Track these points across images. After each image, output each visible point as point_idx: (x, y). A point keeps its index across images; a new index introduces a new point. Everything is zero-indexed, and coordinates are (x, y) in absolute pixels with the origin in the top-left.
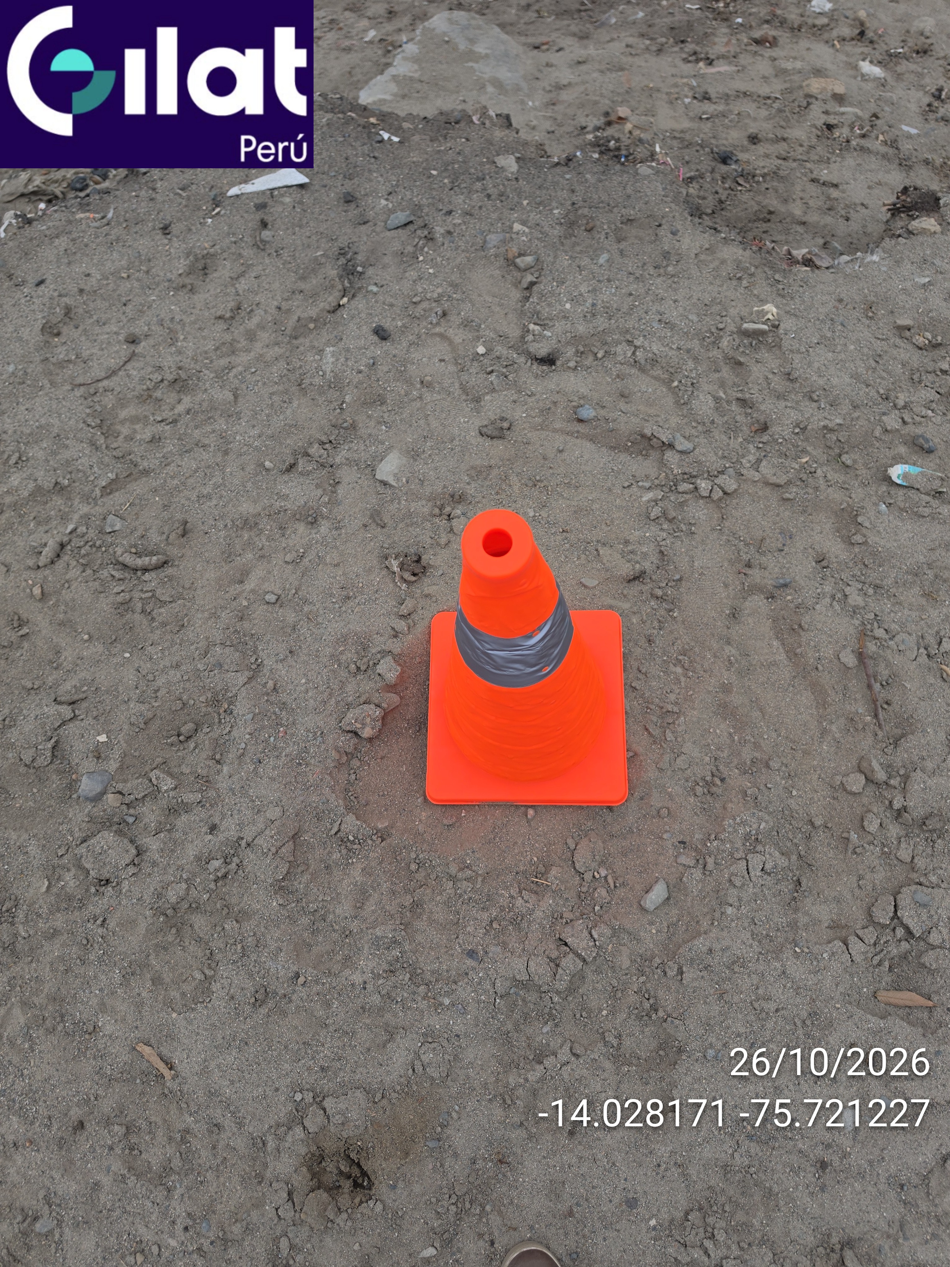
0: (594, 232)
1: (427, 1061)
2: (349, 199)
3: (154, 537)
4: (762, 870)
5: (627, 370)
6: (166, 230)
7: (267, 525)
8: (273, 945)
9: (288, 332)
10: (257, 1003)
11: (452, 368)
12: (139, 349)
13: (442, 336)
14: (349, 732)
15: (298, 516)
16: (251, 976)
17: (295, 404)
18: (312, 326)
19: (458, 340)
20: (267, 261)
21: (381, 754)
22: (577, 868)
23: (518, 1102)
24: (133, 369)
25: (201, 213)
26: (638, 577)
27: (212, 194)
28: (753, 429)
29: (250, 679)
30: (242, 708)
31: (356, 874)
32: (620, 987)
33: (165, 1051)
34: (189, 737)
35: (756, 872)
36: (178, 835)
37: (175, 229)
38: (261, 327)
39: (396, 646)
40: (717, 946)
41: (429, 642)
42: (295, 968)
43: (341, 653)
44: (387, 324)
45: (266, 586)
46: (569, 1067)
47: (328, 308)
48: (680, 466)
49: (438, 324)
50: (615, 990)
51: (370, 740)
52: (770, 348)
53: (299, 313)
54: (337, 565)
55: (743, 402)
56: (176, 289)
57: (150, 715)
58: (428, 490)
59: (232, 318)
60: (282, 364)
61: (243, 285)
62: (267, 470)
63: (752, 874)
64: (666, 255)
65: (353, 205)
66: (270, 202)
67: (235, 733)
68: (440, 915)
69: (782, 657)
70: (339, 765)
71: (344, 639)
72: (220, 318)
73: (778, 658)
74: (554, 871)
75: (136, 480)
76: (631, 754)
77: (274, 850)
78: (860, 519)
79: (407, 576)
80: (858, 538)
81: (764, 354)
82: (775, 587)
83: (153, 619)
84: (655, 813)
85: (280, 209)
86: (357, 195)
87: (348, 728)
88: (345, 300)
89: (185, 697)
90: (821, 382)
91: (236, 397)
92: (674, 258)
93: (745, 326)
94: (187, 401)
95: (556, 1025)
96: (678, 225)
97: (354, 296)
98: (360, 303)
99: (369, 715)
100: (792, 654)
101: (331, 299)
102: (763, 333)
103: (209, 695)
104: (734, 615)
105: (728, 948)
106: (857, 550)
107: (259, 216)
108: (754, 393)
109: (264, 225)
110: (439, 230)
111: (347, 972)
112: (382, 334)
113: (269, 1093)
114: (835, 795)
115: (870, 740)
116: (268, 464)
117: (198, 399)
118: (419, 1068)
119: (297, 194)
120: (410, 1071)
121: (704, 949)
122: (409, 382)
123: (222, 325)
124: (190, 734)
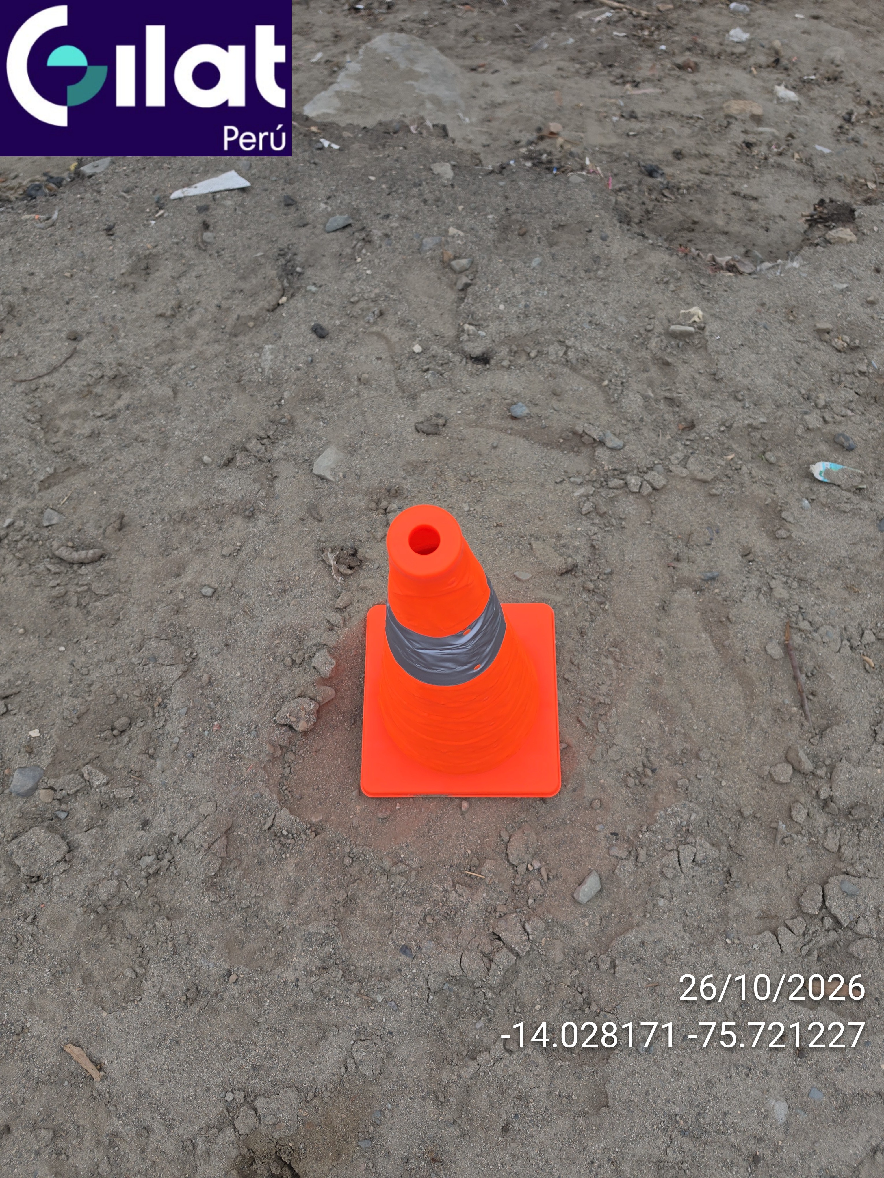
0: (527, 237)
1: (360, 1058)
2: (289, 203)
3: (91, 531)
4: (693, 861)
5: (559, 369)
6: (109, 231)
7: (205, 520)
8: (205, 944)
9: (228, 330)
10: (189, 1002)
11: (388, 366)
12: (81, 346)
13: (379, 335)
14: (283, 725)
15: (235, 510)
16: (182, 974)
17: (234, 399)
18: (251, 324)
19: (394, 339)
20: (208, 261)
21: (316, 747)
22: (511, 860)
23: (451, 1099)
24: (75, 366)
25: (145, 216)
26: (570, 571)
27: (156, 197)
28: (681, 427)
29: (185, 673)
30: (176, 702)
31: (290, 869)
32: (554, 981)
33: (94, 1052)
34: (123, 732)
35: (687, 864)
36: (110, 831)
37: (119, 230)
38: (202, 324)
39: (332, 640)
40: (649, 939)
41: (364, 634)
42: (226, 966)
43: (277, 646)
44: (325, 323)
45: (203, 580)
46: (501, 1064)
47: (267, 306)
48: (610, 463)
49: (375, 323)
50: (548, 983)
51: (305, 733)
52: (697, 350)
53: (238, 311)
54: (273, 559)
55: (670, 401)
56: (118, 288)
57: (83, 709)
58: (365, 485)
59: (173, 316)
60: (222, 361)
61: (184, 284)
62: (206, 465)
63: (683, 865)
64: (596, 259)
65: (293, 209)
66: (212, 205)
67: (169, 727)
68: (373, 910)
69: (710, 649)
70: (273, 759)
71: (280, 632)
72: (161, 315)
73: (706, 649)
74: (488, 864)
75: (74, 474)
76: (564, 746)
77: (206, 846)
78: (784, 515)
79: (343, 569)
80: (783, 533)
81: (691, 355)
82: (703, 580)
83: (88, 613)
84: (587, 804)
85: (221, 212)
86: (298, 198)
87: (282, 722)
88: (284, 299)
89: (119, 691)
90: (746, 382)
91: (175, 393)
92: (603, 263)
93: (673, 327)
94: (127, 396)
95: (490, 1021)
96: (608, 231)
97: (293, 295)
98: (299, 302)
99: (304, 709)
100: (720, 646)
101: (271, 298)
102: (689, 334)
103: (144, 689)
104: (664, 608)
105: (660, 940)
106: (781, 544)
107: (201, 218)
108: (681, 393)
109: (206, 226)
110: (377, 233)
111: (279, 970)
112: (320, 332)
113: (200, 1093)
114: (764, 785)
115: (796, 730)
116: (206, 459)
117: (137, 394)
118: (351, 1066)
119: (238, 198)
120: (343, 1069)
121: (637, 942)
122: (346, 379)
123: (162, 323)
124: (124, 728)
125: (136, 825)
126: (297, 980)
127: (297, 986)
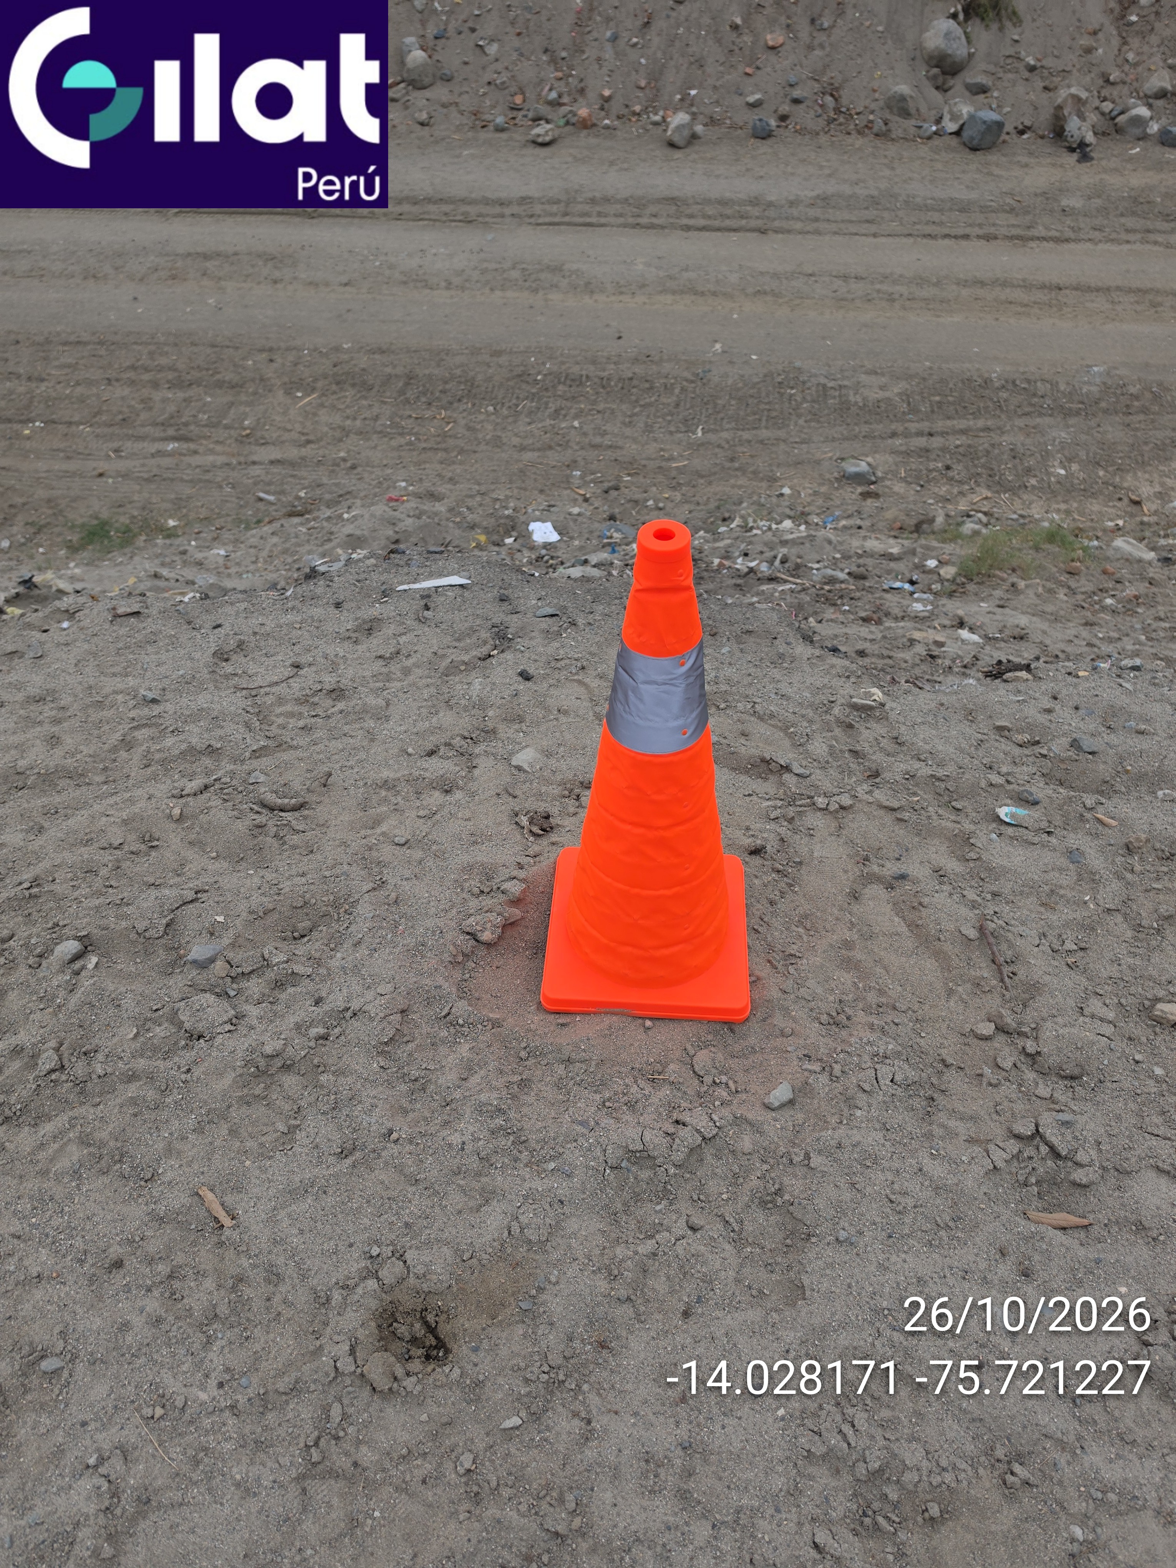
0: (717, 637)
1: (526, 1221)
2: (503, 599)
3: (296, 787)
4: (892, 1081)
5: (745, 717)
6: (338, 605)
7: (405, 788)
9: (440, 670)
10: (343, 1154)
11: (587, 704)
12: (301, 672)
13: (580, 682)
14: (468, 933)
15: (434, 785)
16: (340, 1128)
17: (441, 714)
18: (463, 668)
19: (593, 685)
20: (427, 629)
21: (496, 963)
22: (696, 1070)
23: (626, 1273)
24: (295, 684)
25: (371, 600)
26: (756, 852)
27: (383, 588)
28: (866, 774)
29: (374, 889)
30: (364, 909)
31: (464, 1050)
32: (742, 1174)
33: (229, 1199)
34: (304, 934)
35: (885, 1082)
37: (346, 605)
38: (417, 665)
40: (846, 1142)
41: (553, 875)
42: (389, 1125)
43: (465, 880)
44: (531, 671)
45: (397, 832)
46: (684, 1241)
47: (479, 655)
48: (797, 787)
49: (576, 674)
50: (736, 1176)
51: (489, 945)
52: (879, 720)
53: (453, 657)
54: (469, 820)
55: (855, 753)
56: (344, 639)
57: (271, 906)
58: (559, 777)
59: (391, 658)
60: (433, 690)
61: (403, 639)
62: (410, 755)
63: (882, 1082)
64: (781, 656)
65: (506, 603)
66: (434, 595)
67: (353, 928)
68: (550, 1093)
69: (903, 929)
70: (454, 963)
71: (469, 868)
72: (380, 657)
73: (899, 930)
74: (672, 1066)
75: (284, 751)
76: (753, 979)
78: (972, 841)
79: (536, 829)
80: (973, 855)
81: (873, 724)
82: (895, 878)
83: (284, 843)
84: (778, 1033)
85: (443, 599)
86: (511, 597)
87: (468, 929)
88: (495, 652)
89: (308, 896)
90: (927, 747)
91: (388, 705)
92: (788, 660)
93: (854, 700)
94: (341, 705)
95: (671, 1204)
96: (792, 640)
97: (503, 651)
98: (509, 656)
99: (490, 921)
100: (913, 926)
101: (485, 650)
102: (871, 708)
103: (332, 898)
104: (855, 896)
105: (859, 1143)
106: (972, 865)
107: (423, 603)
108: (864, 746)
109: (427, 608)
110: (581, 621)
111: (445, 1133)
112: (526, 676)
113: (341, 1248)
114: (966, 1040)
115: (999, 1001)
116: (410, 750)
117: (352, 704)
118: (516, 1229)
119: (459, 591)
120: (506, 1234)
122: (548, 710)
123: (380, 662)
124: (305, 932)
125: (309, 1003)
126: (464, 1143)
127: (463, 1149)
